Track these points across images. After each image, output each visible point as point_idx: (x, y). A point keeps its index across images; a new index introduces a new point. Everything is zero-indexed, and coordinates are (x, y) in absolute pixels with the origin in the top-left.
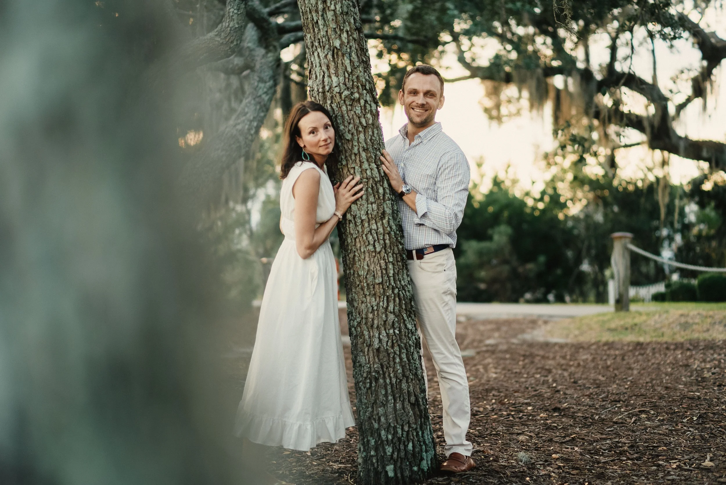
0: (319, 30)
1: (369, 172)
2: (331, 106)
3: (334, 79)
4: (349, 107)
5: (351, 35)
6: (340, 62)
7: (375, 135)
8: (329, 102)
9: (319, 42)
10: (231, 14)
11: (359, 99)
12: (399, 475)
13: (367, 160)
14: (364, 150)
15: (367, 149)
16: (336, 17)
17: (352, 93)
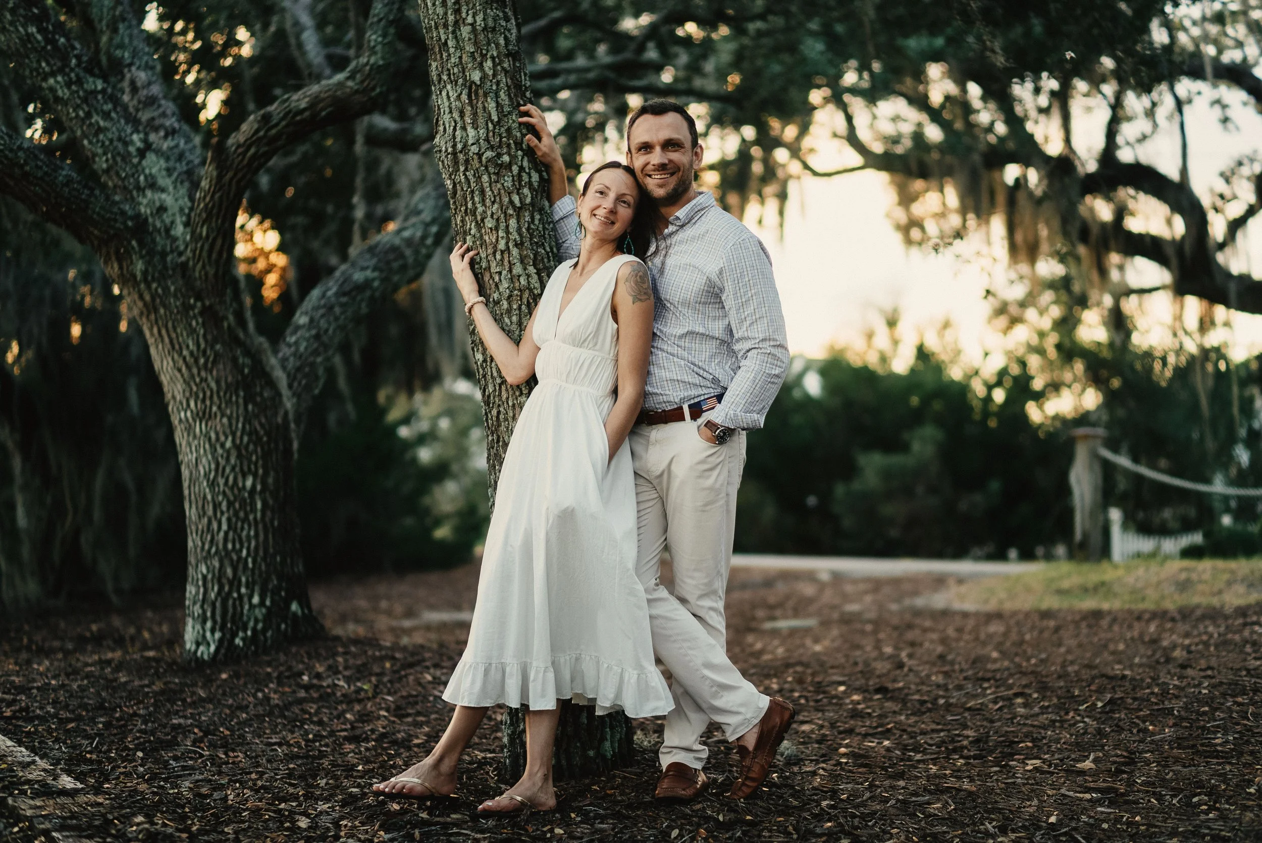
0: (449, 55)
1: (523, 281)
2: (464, 174)
3: (471, 132)
4: (493, 177)
5: (499, 64)
6: (480, 105)
7: (537, 222)
8: (462, 168)
9: (449, 75)
10: (372, 44)
11: (509, 166)
12: (564, 762)
13: (522, 262)
14: (516, 245)
15: (522, 243)
16: (476, 36)
17: (499, 155)
